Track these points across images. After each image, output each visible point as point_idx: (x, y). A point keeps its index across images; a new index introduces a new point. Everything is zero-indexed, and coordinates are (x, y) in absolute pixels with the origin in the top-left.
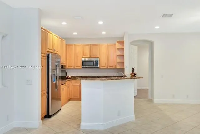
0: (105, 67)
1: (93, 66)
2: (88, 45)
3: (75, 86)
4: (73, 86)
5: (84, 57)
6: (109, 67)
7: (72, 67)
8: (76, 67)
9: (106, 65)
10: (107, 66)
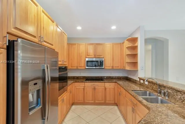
0: (111, 68)
1: (98, 66)
2: (92, 44)
3: (78, 88)
4: (77, 88)
5: (87, 57)
6: (114, 68)
7: (75, 68)
8: (79, 68)
9: (111, 66)
10: (113, 67)
